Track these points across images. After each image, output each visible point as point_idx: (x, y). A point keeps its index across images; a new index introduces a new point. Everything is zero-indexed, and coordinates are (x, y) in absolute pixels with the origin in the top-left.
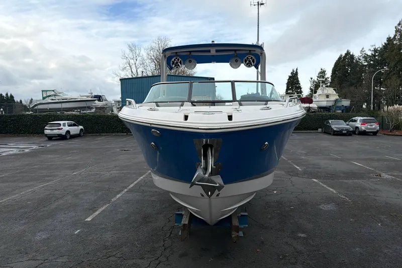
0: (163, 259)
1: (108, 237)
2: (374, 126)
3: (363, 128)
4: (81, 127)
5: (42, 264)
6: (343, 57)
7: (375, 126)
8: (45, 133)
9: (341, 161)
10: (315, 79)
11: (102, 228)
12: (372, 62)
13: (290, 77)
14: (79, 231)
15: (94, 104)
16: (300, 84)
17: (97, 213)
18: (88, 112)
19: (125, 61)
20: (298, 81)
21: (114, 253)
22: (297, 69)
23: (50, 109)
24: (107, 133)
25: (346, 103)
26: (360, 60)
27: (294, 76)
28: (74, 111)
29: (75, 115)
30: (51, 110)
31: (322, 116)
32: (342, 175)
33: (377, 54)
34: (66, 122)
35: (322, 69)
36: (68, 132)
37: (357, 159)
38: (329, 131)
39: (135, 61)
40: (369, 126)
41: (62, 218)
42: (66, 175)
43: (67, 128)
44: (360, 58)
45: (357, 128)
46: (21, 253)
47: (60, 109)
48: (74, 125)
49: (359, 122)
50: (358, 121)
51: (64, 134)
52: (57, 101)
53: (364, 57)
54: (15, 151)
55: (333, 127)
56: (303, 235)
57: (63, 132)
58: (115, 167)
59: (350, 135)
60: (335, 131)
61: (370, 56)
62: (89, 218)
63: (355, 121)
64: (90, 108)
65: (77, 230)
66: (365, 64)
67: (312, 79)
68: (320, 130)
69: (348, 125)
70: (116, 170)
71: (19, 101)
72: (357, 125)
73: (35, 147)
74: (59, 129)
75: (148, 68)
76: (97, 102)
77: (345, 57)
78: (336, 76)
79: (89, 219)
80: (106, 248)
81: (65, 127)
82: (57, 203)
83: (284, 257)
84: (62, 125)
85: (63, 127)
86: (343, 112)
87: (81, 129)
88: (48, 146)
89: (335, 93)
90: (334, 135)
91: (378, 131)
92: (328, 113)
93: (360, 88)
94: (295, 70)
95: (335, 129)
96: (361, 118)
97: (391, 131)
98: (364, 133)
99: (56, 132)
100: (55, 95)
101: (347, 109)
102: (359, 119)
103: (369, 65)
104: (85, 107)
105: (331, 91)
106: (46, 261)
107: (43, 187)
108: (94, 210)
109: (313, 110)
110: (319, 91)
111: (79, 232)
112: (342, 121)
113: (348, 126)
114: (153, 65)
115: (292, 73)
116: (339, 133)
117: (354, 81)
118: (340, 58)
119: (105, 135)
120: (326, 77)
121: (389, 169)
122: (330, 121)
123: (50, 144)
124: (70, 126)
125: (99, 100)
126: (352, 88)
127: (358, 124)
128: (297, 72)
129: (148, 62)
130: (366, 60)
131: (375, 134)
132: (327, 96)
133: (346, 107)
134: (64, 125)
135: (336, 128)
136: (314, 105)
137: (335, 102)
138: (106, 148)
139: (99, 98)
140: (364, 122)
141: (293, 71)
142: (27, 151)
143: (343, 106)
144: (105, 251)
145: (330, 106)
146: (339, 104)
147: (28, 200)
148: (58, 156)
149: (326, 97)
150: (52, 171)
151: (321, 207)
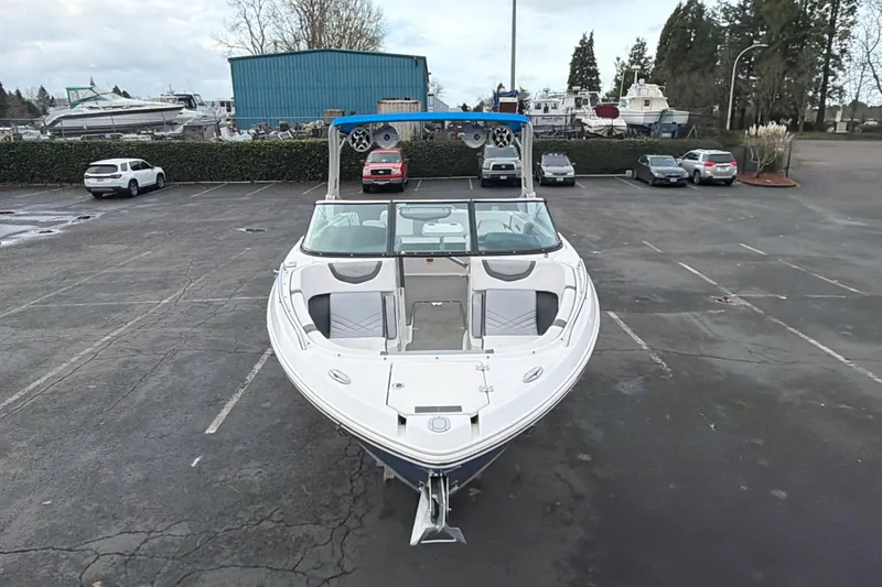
0: (352, 523)
1: (252, 472)
2: (727, 169)
3: (708, 172)
4: (159, 170)
5: (146, 541)
6: (685, 8)
7: (730, 169)
8: (87, 185)
9: (663, 261)
10: (626, 59)
11: (241, 452)
12: (737, 22)
13: (578, 50)
14: (198, 459)
15: (179, 116)
16: (595, 64)
17: (225, 412)
18: (168, 133)
19: (237, 10)
20: (594, 59)
21: (268, 513)
22: (592, 34)
23: (89, 128)
24: (211, 180)
25: (681, 117)
26: (715, 15)
27: (585, 49)
28: (139, 134)
29: (144, 145)
30: (92, 130)
31: (635, 144)
32: (661, 300)
33: (748, 5)
34: (128, 161)
35: (638, 40)
36: (133, 181)
37: (691, 254)
38: (645, 178)
39: (258, 9)
40: (719, 169)
41: (162, 429)
42: (150, 308)
43: (130, 174)
44: (716, 12)
45: (697, 171)
46: (104, 517)
47: (109, 127)
48: (145, 166)
49: (702, 161)
50: (701, 157)
51: (126, 186)
52: (102, 111)
53: (724, 10)
54: (33, 233)
55: (653, 169)
56: (585, 457)
57: (123, 183)
58: (241, 282)
59: (683, 186)
60: (656, 179)
61: (735, 10)
62: (212, 426)
63: (695, 157)
64: (172, 124)
65: (194, 456)
66: (723, 25)
67: (618, 59)
68: (629, 173)
69: (680, 165)
70: (244, 293)
71: (13, 92)
72: (697, 166)
73: (71, 220)
74: (114, 177)
75: (286, 26)
76: (184, 110)
77: (687, 8)
78: (666, 50)
79: (211, 430)
80: (252, 499)
81: (124, 172)
82: (145, 389)
83: (553, 507)
84: (119, 167)
85: (123, 173)
86: (673, 137)
87: (160, 175)
88: (98, 215)
89: (661, 95)
90: (654, 185)
91: (734, 177)
92: (645, 139)
93: (711, 75)
94: (588, 36)
95: (656, 175)
96: (707, 152)
97: (758, 177)
98: (708, 182)
99: (109, 183)
100: (96, 98)
101: (681, 131)
102: (702, 153)
103: (733, 28)
104: (161, 124)
105: (654, 91)
106: (153, 535)
107: (110, 342)
108: (217, 405)
109: (618, 133)
110: (632, 92)
111: (199, 462)
112: (671, 158)
113: (681, 169)
114: (295, 18)
115: (582, 42)
116: (664, 183)
117: (701, 61)
118: (678, 10)
119: (208, 186)
120: (647, 55)
121: (744, 282)
122: (649, 157)
123: (100, 212)
124: (135, 168)
125: (190, 107)
126: (695, 76)
127: (700, 164)
128: (591, 40)
129: (283, 11)
130: (727, 18)
131: (728, 183)
132: (647, 103)
133: (679, 125)
134: (124, 168)
135: (659, 172)
136: (620, 122)
137: (661, 116)
138: (216, 223)
139: (189, 101)
140: (711, 161)
141: (585, 38)
142: (56, 231)
143: (674, 123)
144: (251, 508)
145: (650, 125)
146: (668, 121)
147: (89, 379)
148: (125, 247)
149: (645, 105)
150: (120, 294)
151: (618, 387)
